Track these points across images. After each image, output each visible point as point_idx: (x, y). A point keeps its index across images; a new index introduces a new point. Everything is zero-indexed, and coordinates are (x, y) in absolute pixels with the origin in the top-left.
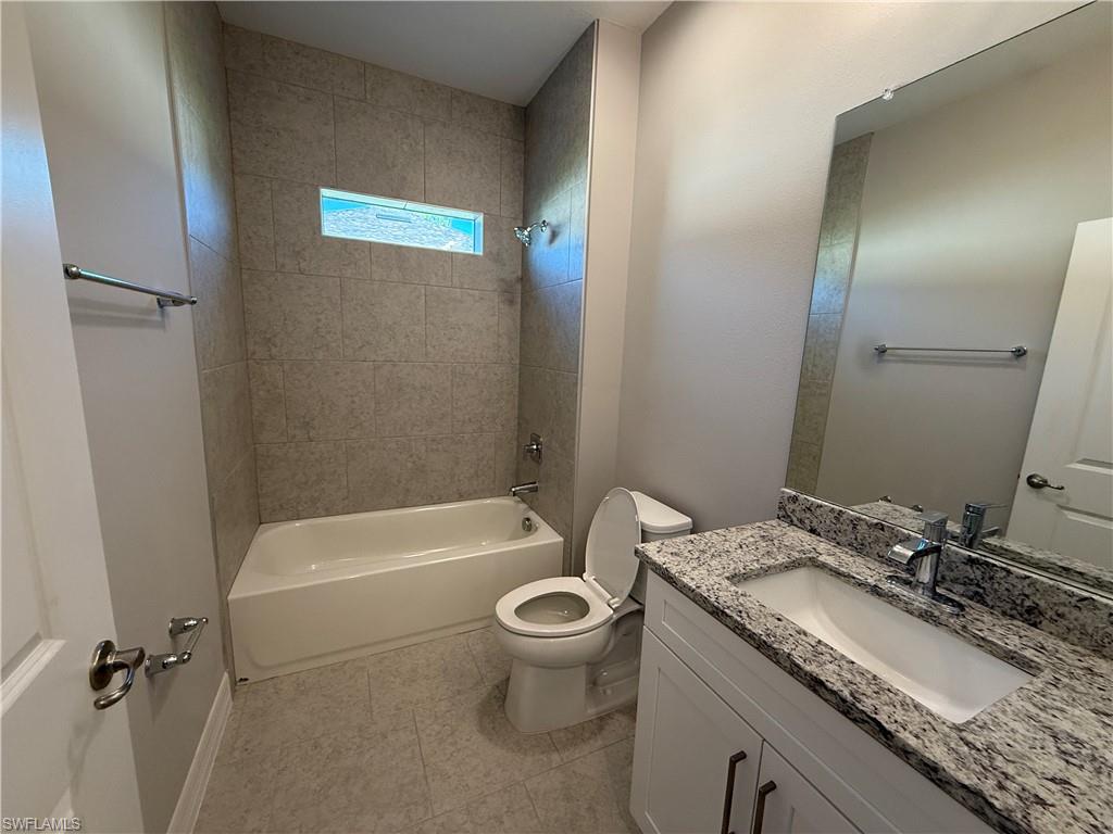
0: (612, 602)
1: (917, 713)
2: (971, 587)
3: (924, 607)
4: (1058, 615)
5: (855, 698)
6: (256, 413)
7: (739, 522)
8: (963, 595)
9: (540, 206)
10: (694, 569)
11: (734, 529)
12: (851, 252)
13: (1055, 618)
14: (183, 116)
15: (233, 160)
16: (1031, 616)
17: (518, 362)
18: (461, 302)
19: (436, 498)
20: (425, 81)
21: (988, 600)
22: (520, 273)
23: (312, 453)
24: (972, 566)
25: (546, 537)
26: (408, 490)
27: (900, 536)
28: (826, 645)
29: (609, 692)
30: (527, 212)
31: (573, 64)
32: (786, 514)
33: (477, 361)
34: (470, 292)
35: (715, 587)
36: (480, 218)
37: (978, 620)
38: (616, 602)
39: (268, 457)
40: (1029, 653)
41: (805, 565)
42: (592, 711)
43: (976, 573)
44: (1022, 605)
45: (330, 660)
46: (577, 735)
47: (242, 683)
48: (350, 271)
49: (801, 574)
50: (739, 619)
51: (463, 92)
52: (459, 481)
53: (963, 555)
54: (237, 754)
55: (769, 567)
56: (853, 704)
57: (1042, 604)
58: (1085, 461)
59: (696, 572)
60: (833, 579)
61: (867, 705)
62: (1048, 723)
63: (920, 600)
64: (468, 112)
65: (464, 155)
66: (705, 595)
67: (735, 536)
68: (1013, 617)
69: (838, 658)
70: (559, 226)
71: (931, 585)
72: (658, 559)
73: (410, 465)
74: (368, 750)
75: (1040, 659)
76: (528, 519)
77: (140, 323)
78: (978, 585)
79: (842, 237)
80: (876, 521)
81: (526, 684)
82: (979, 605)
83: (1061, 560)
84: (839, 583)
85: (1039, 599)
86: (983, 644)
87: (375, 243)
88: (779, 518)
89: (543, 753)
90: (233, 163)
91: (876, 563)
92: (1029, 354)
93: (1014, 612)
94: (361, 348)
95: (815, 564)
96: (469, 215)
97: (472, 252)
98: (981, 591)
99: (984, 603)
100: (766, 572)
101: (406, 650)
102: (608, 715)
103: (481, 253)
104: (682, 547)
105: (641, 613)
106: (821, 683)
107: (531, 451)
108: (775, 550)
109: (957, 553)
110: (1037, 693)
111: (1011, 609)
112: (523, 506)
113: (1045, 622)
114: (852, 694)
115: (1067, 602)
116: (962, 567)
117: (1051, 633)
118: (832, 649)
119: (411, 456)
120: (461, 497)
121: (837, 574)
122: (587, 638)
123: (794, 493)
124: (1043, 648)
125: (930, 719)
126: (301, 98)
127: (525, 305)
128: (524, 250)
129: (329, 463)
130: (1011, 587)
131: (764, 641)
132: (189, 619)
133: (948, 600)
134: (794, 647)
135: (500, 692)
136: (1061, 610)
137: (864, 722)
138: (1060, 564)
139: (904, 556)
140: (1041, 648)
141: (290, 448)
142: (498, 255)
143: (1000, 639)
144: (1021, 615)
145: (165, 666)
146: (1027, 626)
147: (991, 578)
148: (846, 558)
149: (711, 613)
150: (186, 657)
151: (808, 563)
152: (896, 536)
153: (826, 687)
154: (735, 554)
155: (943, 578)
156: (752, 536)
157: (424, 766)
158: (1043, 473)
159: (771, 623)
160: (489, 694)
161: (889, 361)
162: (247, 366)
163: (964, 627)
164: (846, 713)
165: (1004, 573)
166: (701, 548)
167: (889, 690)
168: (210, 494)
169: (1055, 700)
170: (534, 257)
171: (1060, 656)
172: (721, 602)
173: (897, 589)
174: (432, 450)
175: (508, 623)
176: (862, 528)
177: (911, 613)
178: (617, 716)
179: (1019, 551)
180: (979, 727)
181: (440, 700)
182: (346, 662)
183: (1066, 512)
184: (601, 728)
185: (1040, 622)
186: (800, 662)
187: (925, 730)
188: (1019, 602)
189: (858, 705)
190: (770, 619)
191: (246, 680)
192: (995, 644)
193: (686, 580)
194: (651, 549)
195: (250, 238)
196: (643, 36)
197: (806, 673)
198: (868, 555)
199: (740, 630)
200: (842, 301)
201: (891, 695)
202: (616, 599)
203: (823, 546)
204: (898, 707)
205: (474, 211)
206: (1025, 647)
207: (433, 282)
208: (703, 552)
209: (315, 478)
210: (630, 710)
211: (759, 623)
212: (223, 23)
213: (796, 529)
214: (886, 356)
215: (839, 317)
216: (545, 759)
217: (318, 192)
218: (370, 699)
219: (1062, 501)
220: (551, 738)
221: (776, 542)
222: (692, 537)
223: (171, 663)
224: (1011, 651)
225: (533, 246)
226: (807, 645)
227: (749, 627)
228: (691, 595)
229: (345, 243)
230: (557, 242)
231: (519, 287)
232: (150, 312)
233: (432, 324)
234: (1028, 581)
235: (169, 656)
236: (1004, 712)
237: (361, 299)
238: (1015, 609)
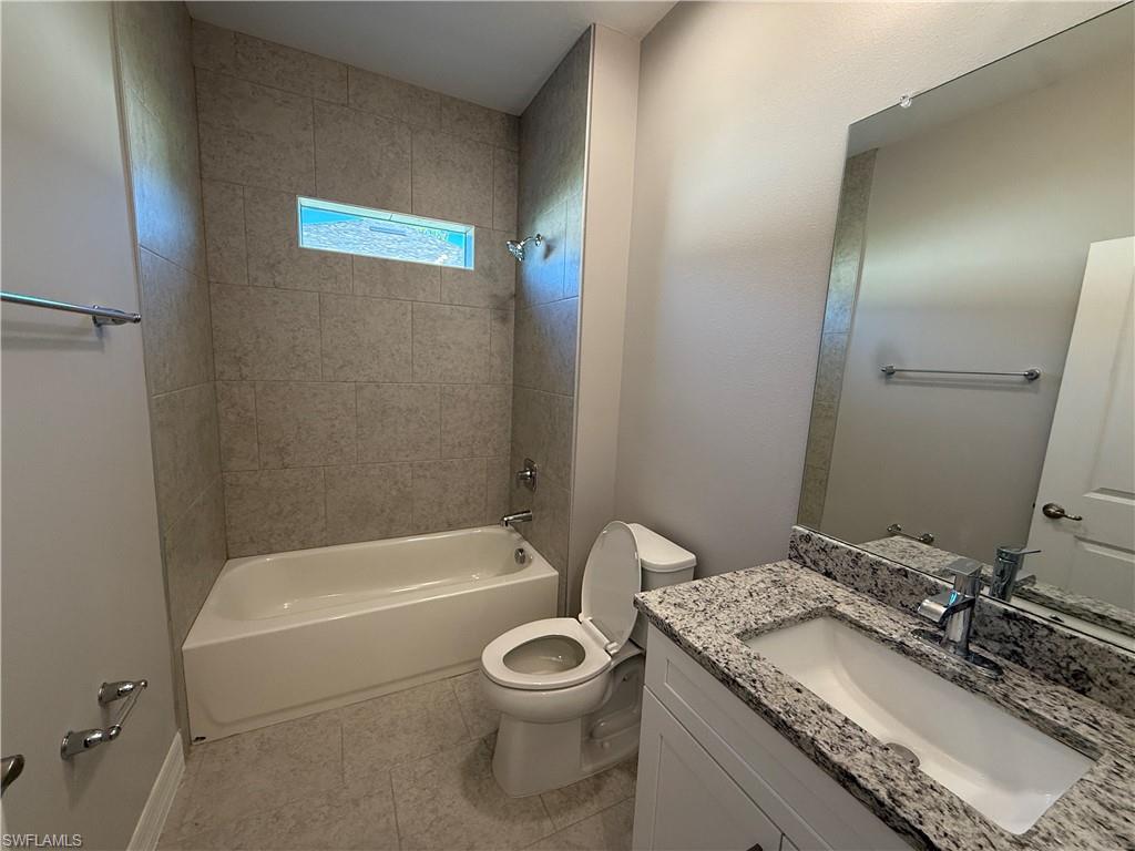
0: (610, 647)
1: (968, 821)
2: (1008, 645)
3: (958, 670)
4: (1111, 682)
5: (894, 801)
6: (224, 438)
7: (747, 563)
8: (998, 654)
9: (534, 220)
10: (700, 624)
11: (742, 573)
12: (856, 269)
13: (1106, 684)
14: (135, 114)
15: (201, 166)
16: (1079, 681)
17: (511, 382)
18: (451, 319)
19: (423, 528)
20: (412, 86)
21: (1027, 660)
22: (513, 288)
23: (287, 481)
24: (1009, 623)
25: (541, 571)
26: (392, 520)
27: (926, 584)
28: (854, 725)
29: (607, 745)
30: (520, 226)
31: (568, 72)
32: (798, 554)
33: (467, 382)
34: (461, 309)
35: (725, 648)
36: (471, 231)
37: (1019, 686)
38: (614, 648)
39: (237, 486)
40: (1082, 730)
41: (822, 615)
42: (588, 768)
43: (1014, 630)
44: (1068, 669)
45: (299, 714)
46: (572, 796)
47: (199, 742)
48: (329, 285)
49: (818, 626)
50: (753, 691)
51: (454, 99)
52: (448, 509)
53: (998, 609)
54: (184, 830)
55: (783, 620)
56: (893, 810)
57: (1091, 668)
58: (1102, 491)
59: (703, 629)
60: (855, 633)
61: (909, 811)
62: (1122, 832)
63: (952, 660)
64: (459, 120)
65: (454, 165)
66: (714, 659)
67: (746, 581)
68: (1056, 681)
69: (869, 743)
70: (554, 240)
71: (964, 644)
72: (660, 612)
73: (394, 493)
74: (337, 821)
75: (1096, 738)
76: (521, 551)
77: (69, 345)
78: (1016, 644)
79: (848, 254)
80: (898, 566)
81: (515, 742)
82: (1017, 666)
83: (1094, 605)
84: (861, 637)
85: (1088, 663)
86: (1028, 716)
87: (356, 256)
88: (790, 558)
89: (534, 819)
90: (201, 168)
91: (900, 613)
92: (1041, 377)
93: (1058, 676)
94: (341, 367)
95: (832, 614)
96: (460, 228)
97: (463, 267)
98: (1019, 650)
99: (1024, 664)
100: (780, 625)
101: (386, 699)
102: (605, 772)
103: (472, 268)
104: (686, 596)
105: (642, 657)
106: (853, 779)
107: (525, 477)
108: (789, 598)
109: (991, 607)
110: (1101, 786)
111: (1055, 672)
112: (516, 536)
113: (1094, 689)
114: (890, 796)
115: (1121, 668)
116: (996, 621)
117: (1102, 702)
118: (861, 730)
119: (396, 483)
120: (450, 527)
121: (857, 626)
122: (582, 690)
123: (807, 532)
124: (1096, 722)
125: (984, 828)
126: (279, 101)
127: (518, 324)
128: (518, 265)
129: (306, 491)
130: (1054, 648)
131: (783, 721)
132: (125, 683)
133: (983, 661)
134: (817, 728)
135: (488, 747)
136: (1114, 676)
137: (906, 833)
138: (1094, 611)
139: (936, 613)
140: (1094, 723)
141: (262, 475)
142: (490, 269)
143: (1046, 711)
144: (1067, 680)
145: (87, 744)
146: (1076, 693)
147: (1031, 636)
148: (867, 608)
149: (722, 681)
150: (114, 732)
151: (827, 613)
152: (922, 584)
153: (859, 785)
154: (744, 604)
155: (975, 633)
156: (763, 581)
157: (400, 840)
158: (1059, 502)
159: (790, 695)
160: (476, 750)
161: (896, 383)
162: (215, 387)
163: (1006, 695)
164: (885, 819)
165: (1046, 632)
166: (708, 597)
167: (932, 787)
168: (161, 532)
169: (1122, 796)
170: (527, 273)
171: (1117, 733)
172: (731, 667)
173: (927, 647)
174: (419, 477)
175: (495, 675)
176: (883, 574)
177: (943, 676)
178: (616, 773)
179: (1048, 594)
180: (1043, 839)
181: (421, 758)
182: (318, 714)
183: (1085, 545)
184: (598, 788)
185: (1089, 690)
186: (826, 749)
187: (981, 846)
188: (1063, 664)
189: (899, 811)
190: (788, 690)
191: (204, 738)
192: (1044, 719)
193: (691, 639)
194: (652, 598)
195: (219, 249)
196: (642, 42)
197: (834, 765)
198: (889, 603)
199: (755, 704)
200: (847, 320)
201: (935, 794)
202: (615, 644)
203: (841, 593)
204: (946, 812)
205: (465, 223)
206: (1077, 722)
207: (420, 298)
208: (710, 602)
209: (289, 508)
210: (630, 765)
211: (776, 696)
212: (192, 19)
213: (810, 571)
214: (894, 378)
215: (845, 337)
216: (536, 828)
217: (296, 201)
218: (343, 759)
219: (1080, 532)
220: (543, 802)
221: (789, 588)
222: (697, 583)
223: (95, 740)
224: (1060, 727)
225: (526, 261)
226: (832, 726)
227: (765, 701)
228: (697, 657)
229: (324, 256)
230: (552, 256)
231: (512, 303)
232: (82, 331)
233: (420, 342)
234: (1074, 642)
235: (94, 732)
236: (1068, 815)
237: (342, 315)
238: (1060, 672)
